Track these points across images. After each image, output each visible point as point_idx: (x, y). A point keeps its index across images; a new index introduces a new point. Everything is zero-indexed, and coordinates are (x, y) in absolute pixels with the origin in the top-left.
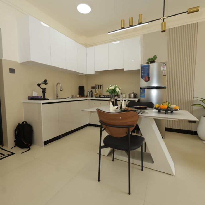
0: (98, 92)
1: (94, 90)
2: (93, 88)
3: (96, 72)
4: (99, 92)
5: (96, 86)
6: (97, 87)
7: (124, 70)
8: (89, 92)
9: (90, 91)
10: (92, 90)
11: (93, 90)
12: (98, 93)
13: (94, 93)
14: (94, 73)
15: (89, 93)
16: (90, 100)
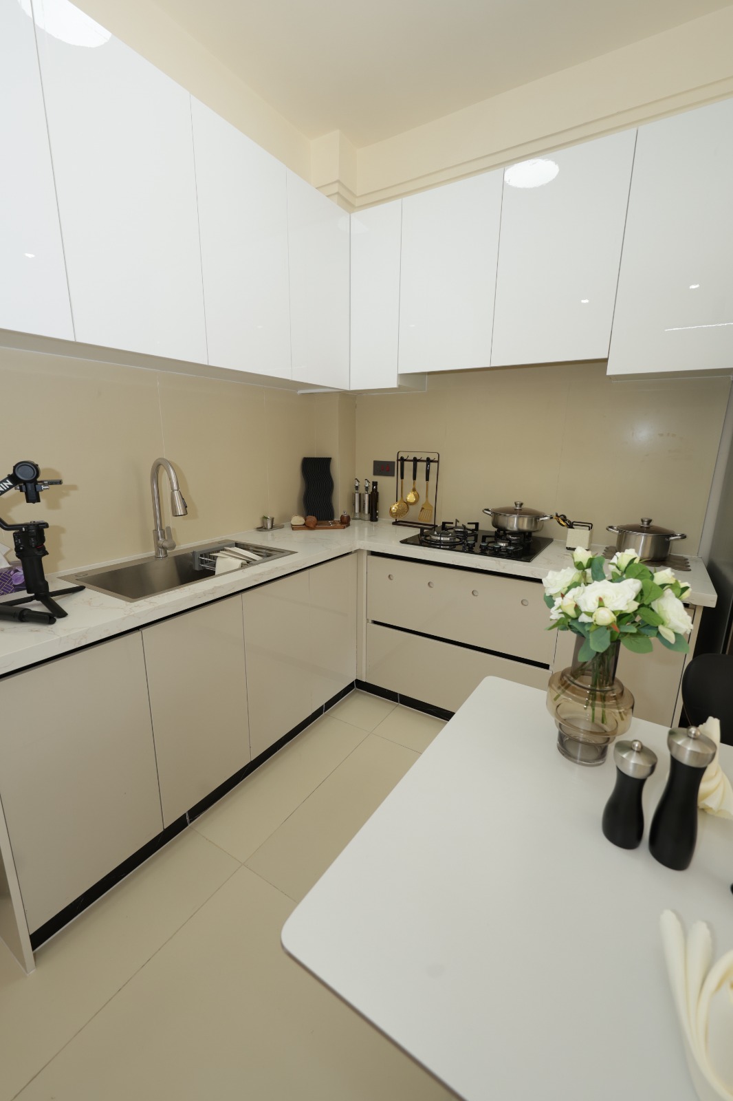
0: (411, 497)
1: (387, 484)
2: (383, 468)
3: (403, 376)
4: (417, 497)
5: (402, 460)
6: (409, 466)
7: (611, 370)
8: (362, 490)
9: (367, 488)
10: (375, 484)
11: (381, 480)
12: (408, 504)
13: (390, 505)
14: (393, 384)
15: (357, 496)
16: (365, 554)
